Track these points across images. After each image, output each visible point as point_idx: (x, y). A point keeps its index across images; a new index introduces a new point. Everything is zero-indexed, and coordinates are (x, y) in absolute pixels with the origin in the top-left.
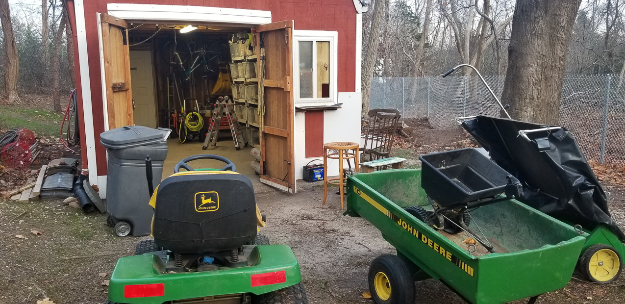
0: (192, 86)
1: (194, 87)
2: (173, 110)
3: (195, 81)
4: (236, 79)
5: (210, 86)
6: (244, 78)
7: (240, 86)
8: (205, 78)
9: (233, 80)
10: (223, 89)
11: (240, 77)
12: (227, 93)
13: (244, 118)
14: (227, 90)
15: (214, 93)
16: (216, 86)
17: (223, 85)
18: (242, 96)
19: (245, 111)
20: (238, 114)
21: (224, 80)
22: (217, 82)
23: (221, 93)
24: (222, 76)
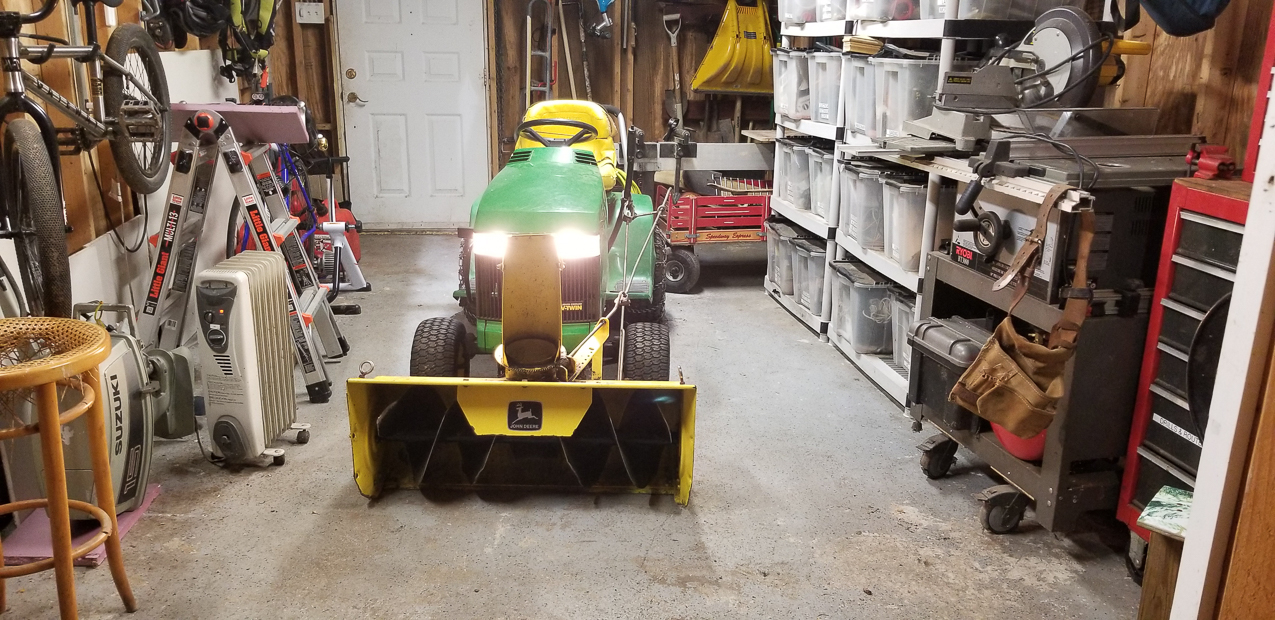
0: (624, 51)
1: (631, 57)
3: (633, 33)
4: (801, 25)
5: (689, 57)
6: (843, 23)
7: (818, 60)
8: (670, 24)
9: (784, 31)
10: (736, 67)
11: (825, 16)
12: (752, 84)
13: (820, 211)
14: (749, 73)
15: (701, 85)
16: (710, 55)
17: (737, 52)
18: (820, 105)
19: (829, 178)
20: (789, 183)
21: (742, 35)
22: (716, 41)
23: (727, 83)
24: (735, 18)
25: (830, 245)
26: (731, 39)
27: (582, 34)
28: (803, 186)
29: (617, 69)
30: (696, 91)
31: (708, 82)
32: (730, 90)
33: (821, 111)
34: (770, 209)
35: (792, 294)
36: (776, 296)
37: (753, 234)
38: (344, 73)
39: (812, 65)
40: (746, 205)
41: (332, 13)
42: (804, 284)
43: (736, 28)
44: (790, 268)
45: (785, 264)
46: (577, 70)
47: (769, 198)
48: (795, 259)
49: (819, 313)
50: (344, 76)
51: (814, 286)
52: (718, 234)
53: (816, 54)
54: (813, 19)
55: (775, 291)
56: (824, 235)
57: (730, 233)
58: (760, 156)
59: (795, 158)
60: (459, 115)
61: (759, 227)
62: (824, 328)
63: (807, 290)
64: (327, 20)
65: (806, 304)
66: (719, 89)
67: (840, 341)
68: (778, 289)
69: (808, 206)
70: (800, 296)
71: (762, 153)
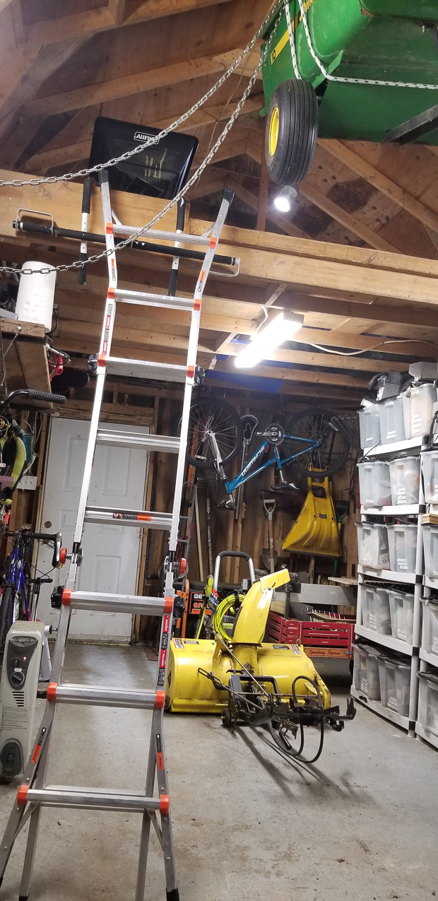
0: (236, 521)
1: (240, 525)
2: (181, 580)
3: (244, 510)
4: (380, 508)
5: (278, 529)
6: (417, 506)
7: (396, 530)
8: (269, 505)
9: (363, 511)
10: (313, 536)
11: (399, 502)
12: (323, 549)
13: (400, 635)
14: (321, 540)
15: (289, 547)
16: (295, 527)
17: (315, 526)
18: (398, 560)
19: (409, 611)
20: (371, 615)
21: (318, 516)
22: (300, 518)
23: (307, 547)
24: (313, 504)
25: (414, 661)
26: (310, 518)
27: (208, 508)
28: (384, 617)
29: (231, 532)
30: (285, 550)
31: (294, 545)
32: (308, 551)
33: (399, 564)
34: (354, 634)
35: (379, 699)
36: (363, 701)
37: (341, 653)
38: (43, 523)
39: (391, 534)
40: (336, 630)
41: (42, 483)
42: (390, 691)
43: (313, 511)
44: (377, 679)
45: (371, 676)
46: (204, 531)
47: (354, 626)
48: (382, 671)
49: (406, 713)
50: (43, 526)
51: (400, 693)
52: (317, 651)
53: (395, 525)
54: (390, 504)
55: (361, 697)
56: (410, 653)
57: (326, 650)
58: (344, 596)
59: (377, 597)
60: (119, 557)
61: (346, 647)
62: (412, 725)
63: (394, 695)
64: (38, 488)
65: (393, 707)
66: (301, 550)
67: (428, 736)
68: (365, 696)
69: (389, 631)
70: (387, 701)
71: (345, 593)
